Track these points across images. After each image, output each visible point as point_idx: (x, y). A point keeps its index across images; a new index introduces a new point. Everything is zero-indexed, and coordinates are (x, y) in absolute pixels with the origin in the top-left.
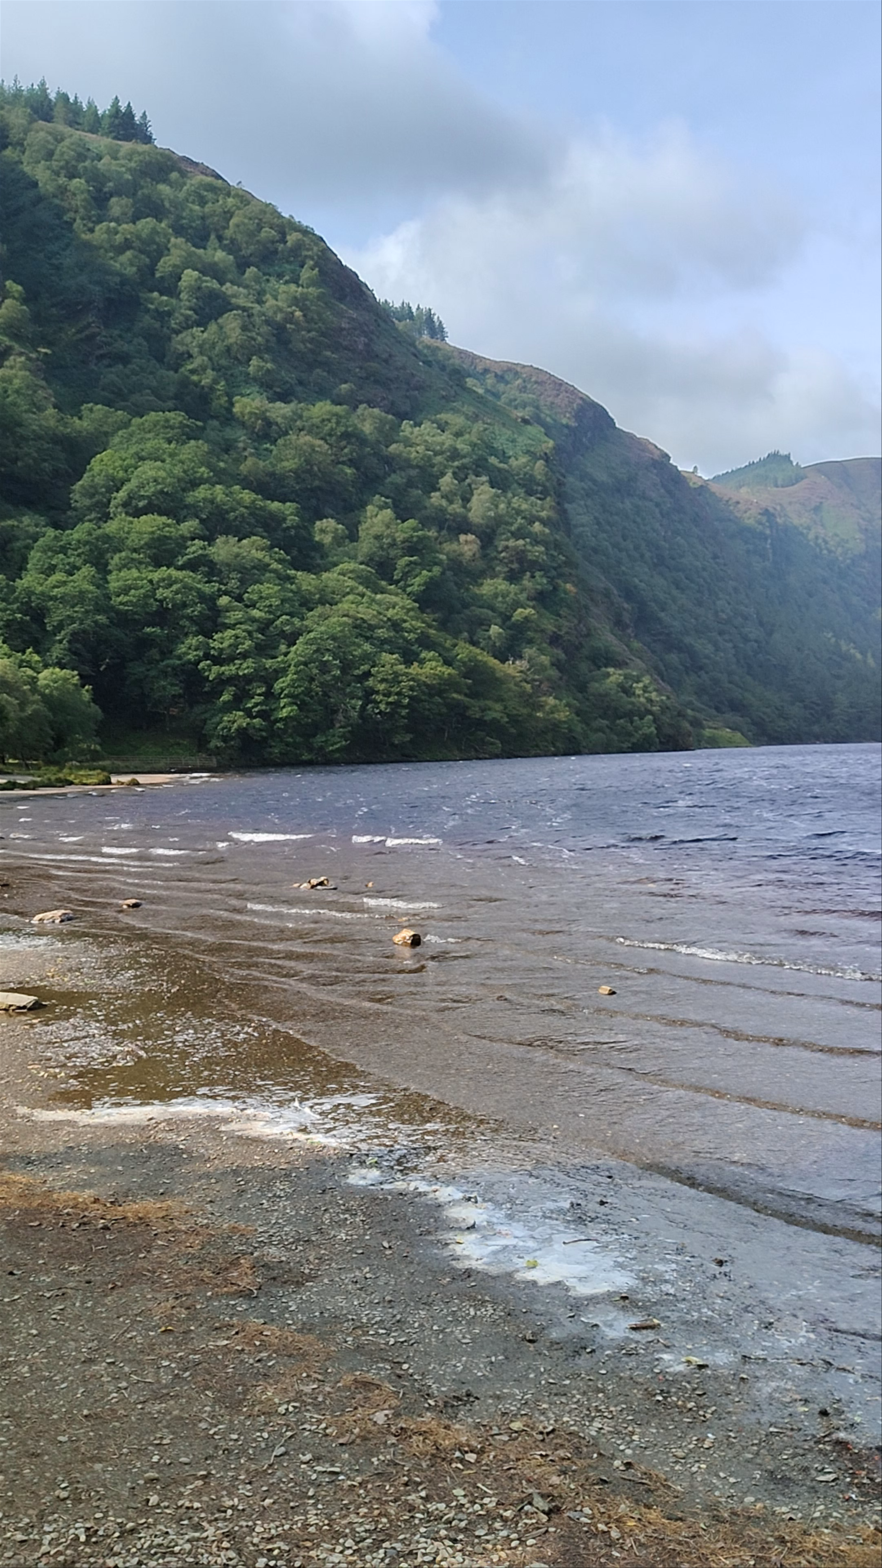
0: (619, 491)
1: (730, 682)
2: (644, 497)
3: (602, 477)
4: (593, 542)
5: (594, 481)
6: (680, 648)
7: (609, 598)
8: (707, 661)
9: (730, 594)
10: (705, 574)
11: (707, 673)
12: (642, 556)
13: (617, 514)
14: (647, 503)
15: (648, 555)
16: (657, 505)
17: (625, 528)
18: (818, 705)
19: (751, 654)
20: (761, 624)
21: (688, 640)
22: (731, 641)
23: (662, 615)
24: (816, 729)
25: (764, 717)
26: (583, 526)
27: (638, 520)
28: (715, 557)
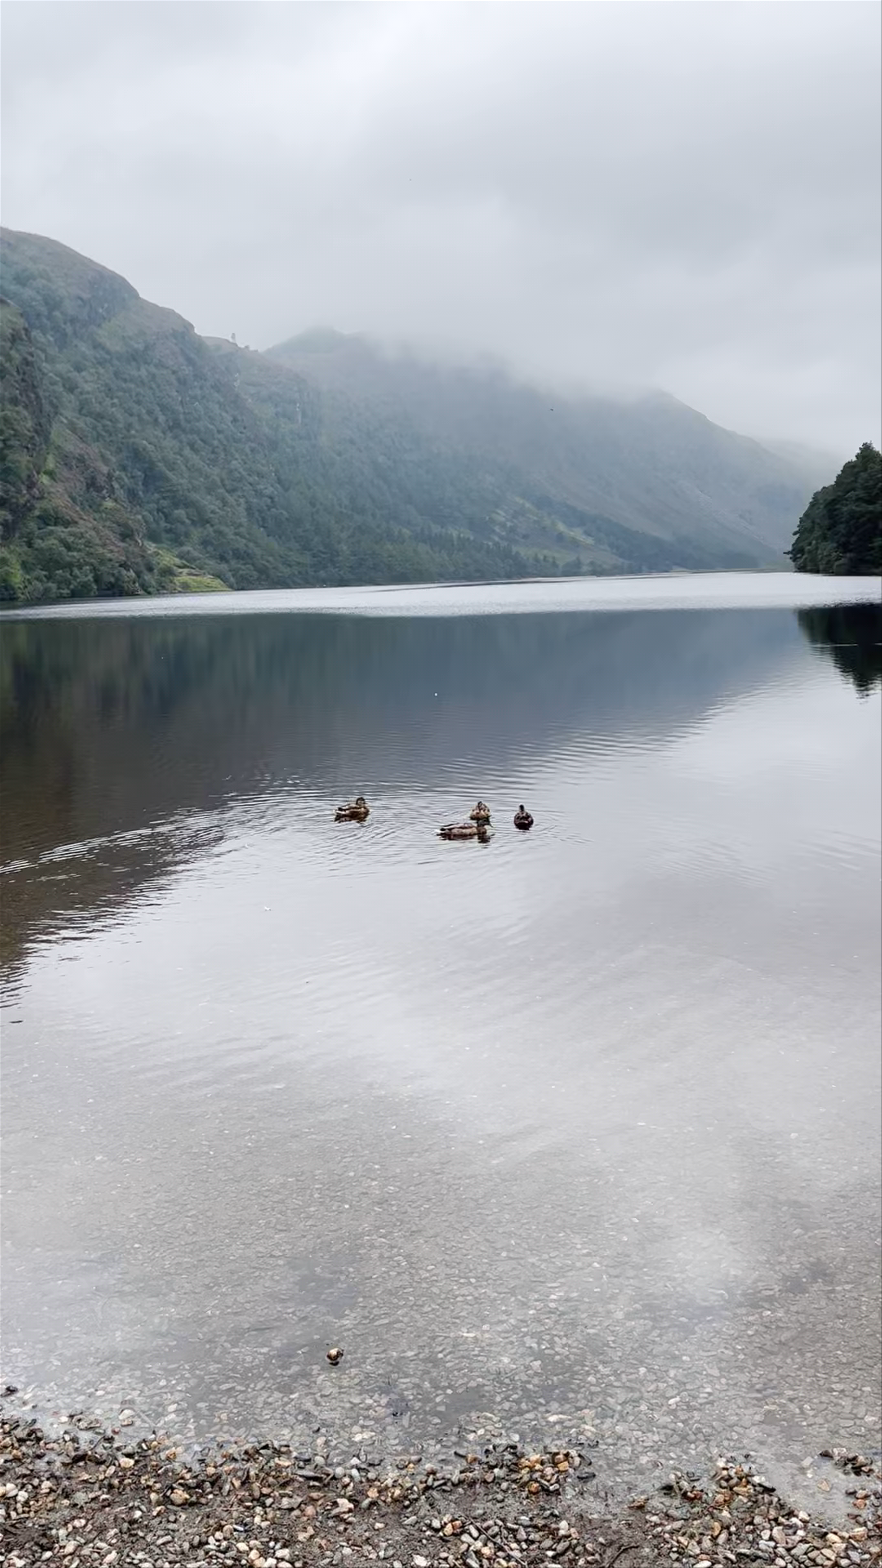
0: (135, 359)
1: (236, 534)
2: (160, 365)
3: (116, 346)
4: (98, 408)
5: (108, 352)
6: (188, 504)
7: (84, 462)
8: (212, 515)
9: (247, 455)
10: (221, 436)
11: (212, 526)
12: (156, 420)
13: (131, 381)
14: (165, 372)
15: (162, 418)
16: (174, 372)
17: (138, 394)
18: (324, 553)
19: (265, 508)
20: (279, 481)
21: (195, 496)
22: (244, 496)
23: (170, 474)
24: (322, 574)
25: (267, 564)
26: (88, 393)
27: (154, 386)
28: (235, 420)
